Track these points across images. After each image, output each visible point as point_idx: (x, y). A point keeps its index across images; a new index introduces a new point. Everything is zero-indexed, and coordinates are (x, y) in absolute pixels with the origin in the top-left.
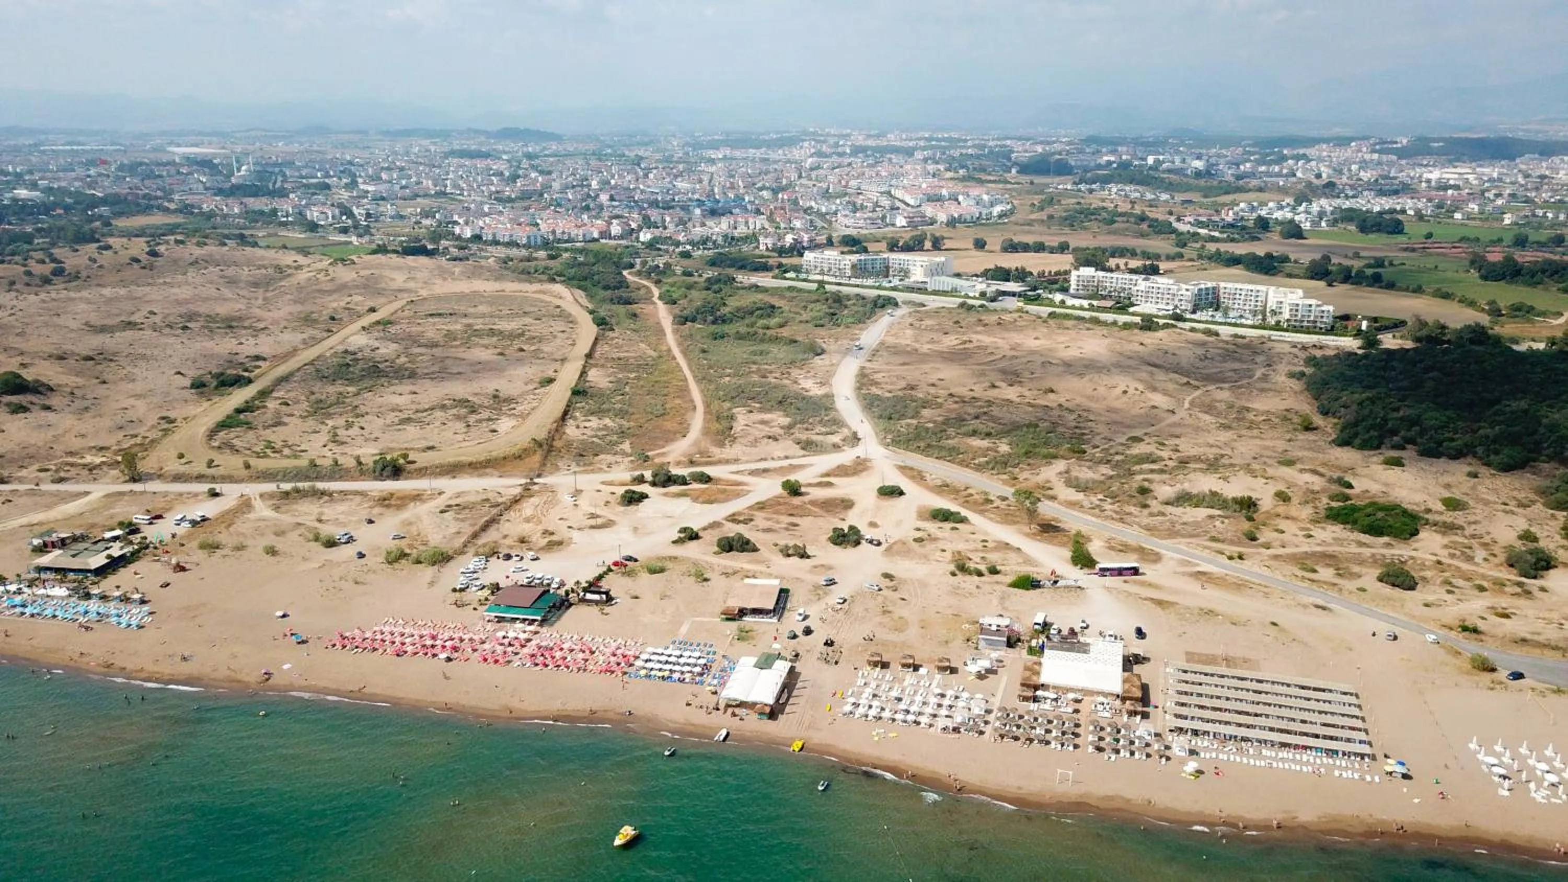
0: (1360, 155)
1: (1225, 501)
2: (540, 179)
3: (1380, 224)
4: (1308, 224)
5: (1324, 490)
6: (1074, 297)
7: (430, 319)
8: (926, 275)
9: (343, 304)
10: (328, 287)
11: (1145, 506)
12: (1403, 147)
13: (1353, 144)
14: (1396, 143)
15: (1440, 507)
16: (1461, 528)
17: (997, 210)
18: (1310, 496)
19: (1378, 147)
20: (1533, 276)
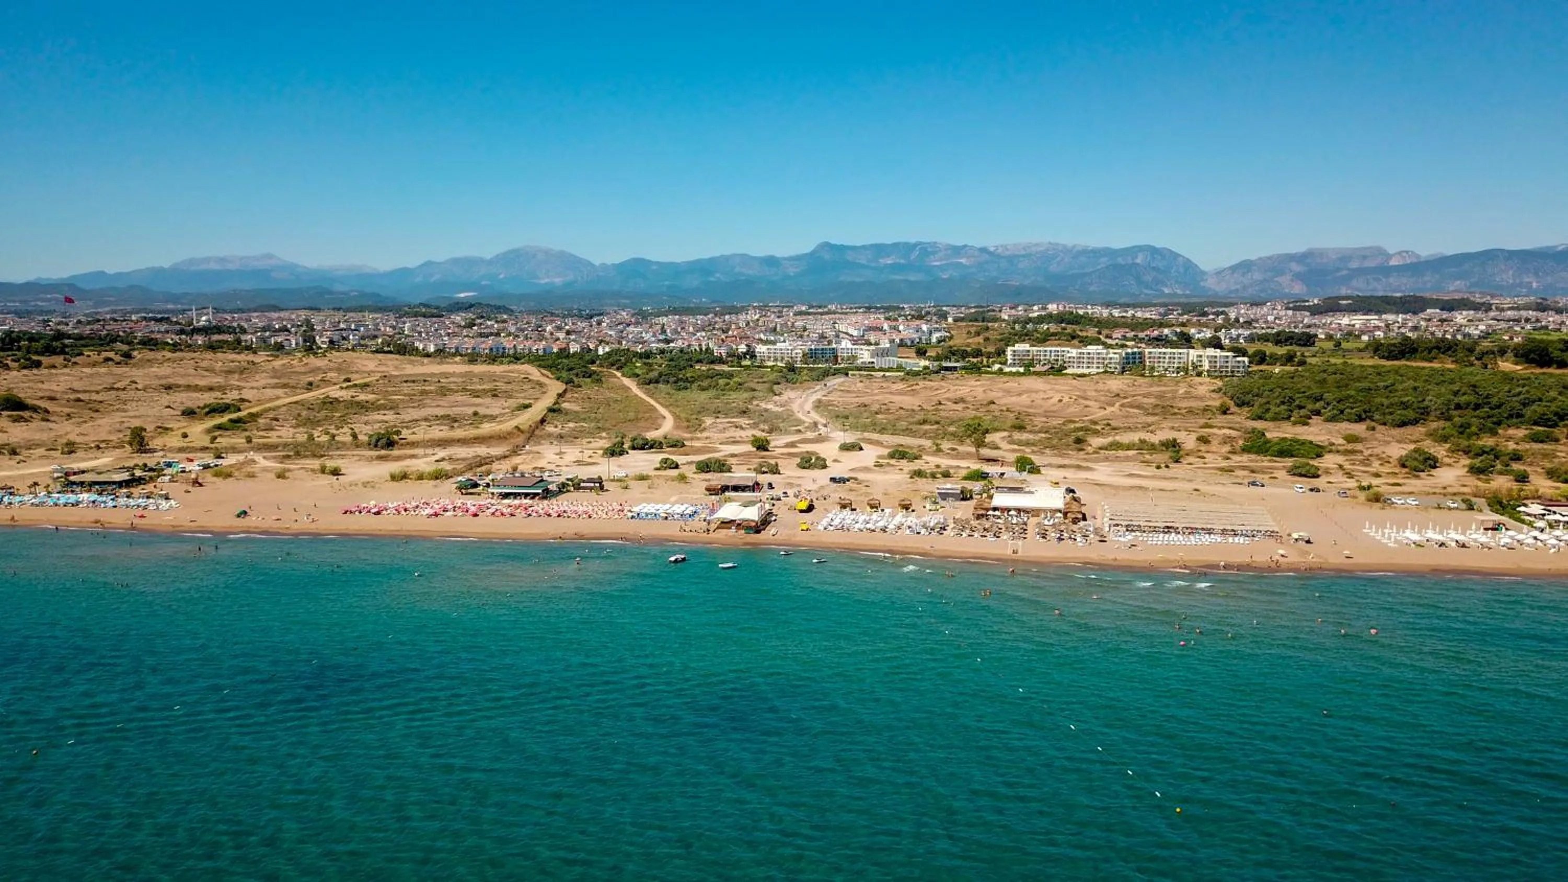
0: (1275, 312)
1: (1153, 445)
2: (496, 326)
3: (1292, 338)
4: (1227, 341)
5: (1240, 437)
6: (1010, 365)
7: (405, 384)
8: (872, 357)
9: (319, 378)
10: (303, 369)
11: (1082, 450)
12: (1314, 305)
13: (1269, 304)
14: (1307, 301)
15: (1341, 441)
16: (1362, 452)
17: (935, 337)
18: (1227, 440)
19: (1291, 305)
20: (1430, 353)
